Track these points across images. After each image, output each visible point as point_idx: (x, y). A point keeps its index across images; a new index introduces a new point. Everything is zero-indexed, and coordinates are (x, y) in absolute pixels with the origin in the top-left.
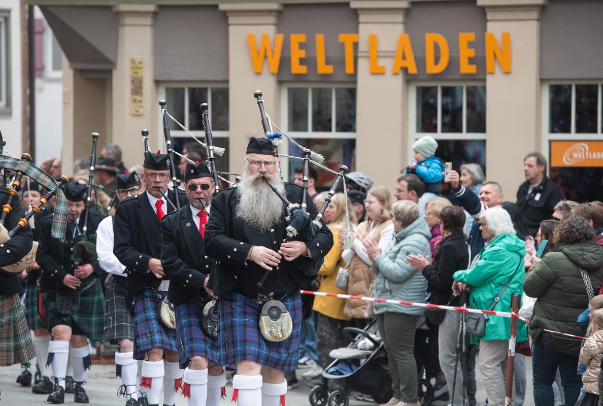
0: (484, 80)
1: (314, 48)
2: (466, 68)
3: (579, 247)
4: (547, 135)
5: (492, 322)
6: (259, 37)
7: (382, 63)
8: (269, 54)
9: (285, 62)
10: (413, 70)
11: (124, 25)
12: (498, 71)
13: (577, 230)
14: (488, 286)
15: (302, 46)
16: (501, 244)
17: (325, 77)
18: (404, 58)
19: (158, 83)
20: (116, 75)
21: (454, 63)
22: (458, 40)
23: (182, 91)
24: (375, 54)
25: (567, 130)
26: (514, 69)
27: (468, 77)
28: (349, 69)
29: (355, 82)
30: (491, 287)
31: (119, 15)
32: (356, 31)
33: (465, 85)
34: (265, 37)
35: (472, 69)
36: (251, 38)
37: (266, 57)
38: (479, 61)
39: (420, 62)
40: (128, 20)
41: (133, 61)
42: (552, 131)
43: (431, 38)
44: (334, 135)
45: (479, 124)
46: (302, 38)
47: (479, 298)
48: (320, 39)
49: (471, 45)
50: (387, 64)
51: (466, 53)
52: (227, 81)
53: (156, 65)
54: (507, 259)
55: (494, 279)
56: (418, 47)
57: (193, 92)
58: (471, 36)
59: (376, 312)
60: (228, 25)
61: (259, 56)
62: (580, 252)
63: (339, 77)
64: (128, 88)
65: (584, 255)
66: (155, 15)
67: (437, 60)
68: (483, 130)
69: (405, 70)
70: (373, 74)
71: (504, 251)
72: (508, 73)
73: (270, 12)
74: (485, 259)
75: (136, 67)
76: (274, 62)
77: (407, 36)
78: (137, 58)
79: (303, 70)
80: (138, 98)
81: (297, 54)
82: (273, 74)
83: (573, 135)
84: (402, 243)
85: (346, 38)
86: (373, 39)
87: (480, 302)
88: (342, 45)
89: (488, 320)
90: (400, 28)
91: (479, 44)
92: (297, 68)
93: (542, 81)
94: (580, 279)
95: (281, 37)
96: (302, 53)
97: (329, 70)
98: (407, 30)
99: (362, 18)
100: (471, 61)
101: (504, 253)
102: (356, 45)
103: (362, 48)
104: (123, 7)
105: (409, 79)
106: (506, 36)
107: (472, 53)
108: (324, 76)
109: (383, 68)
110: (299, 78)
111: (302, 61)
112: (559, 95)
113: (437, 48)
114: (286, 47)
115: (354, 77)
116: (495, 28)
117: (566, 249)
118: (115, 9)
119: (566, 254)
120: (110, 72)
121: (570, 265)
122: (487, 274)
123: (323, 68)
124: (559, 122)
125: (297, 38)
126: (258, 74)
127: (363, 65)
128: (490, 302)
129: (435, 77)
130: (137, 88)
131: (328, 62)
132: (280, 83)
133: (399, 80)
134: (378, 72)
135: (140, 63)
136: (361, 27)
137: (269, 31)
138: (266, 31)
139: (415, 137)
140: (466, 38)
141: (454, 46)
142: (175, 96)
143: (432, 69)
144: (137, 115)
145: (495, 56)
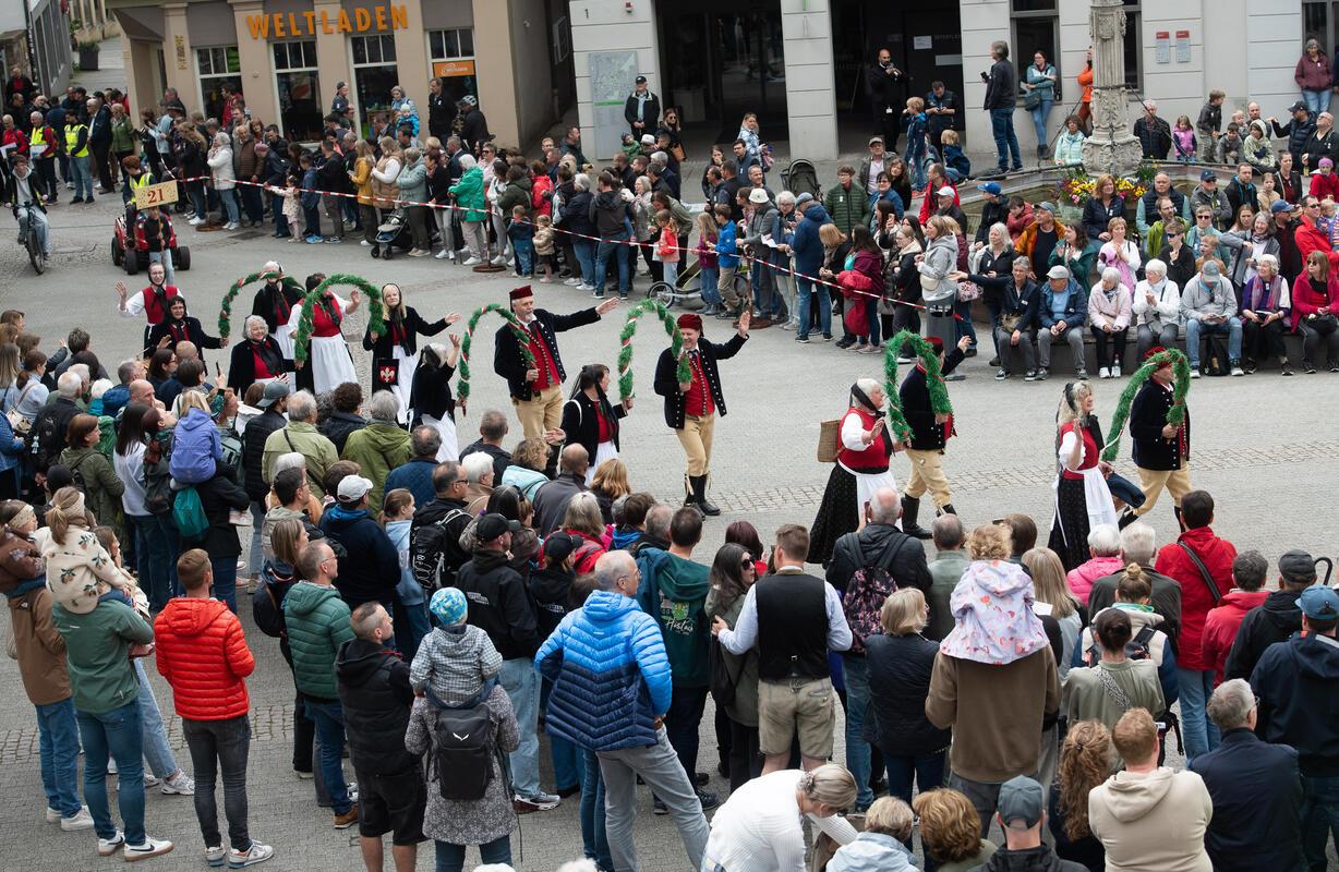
0: (392, 32)
1: (288, 21)
2: (382, 27)
4: (430, 60)
6: (254, 18)
7: (331, 27)
8: (261, 27)
9: (271, 30)
10: (349, 30)
11: (168, 17)
12: (400, 27)
15: (281, 20)
17: (296, 37)
18: (344, 23)
19: (192, 47)
20: (165, 44)
21: (374, 24)
22: (374, 11)
23: (207, 51)
24: (325, 22)
25: (442, 56)
26: (409, 26)
27: (383, 31)
28: (311, 32)
29: (315, 38)
31: (164, 10)
32: (313, 9)
33: (381, 35)
34: (258, 16)
35: (385, 27)
36: (249, 18)
37: (259, 28)
38: (388, 22)
39: (354, 25)
40: (170, 14)
41: (176, 36)
42: (433, 57)
43: (359, 11)
44: (304, 69)
45: (391, 55)
46: (281, 16)
48: (291, 15)
49: (382, 13)
50: (334, 27)
51: (380, 18)
52: (236, 43)
53: (191, 37)
56: (351, 16)
57: (214, 51)
58: (382, 9)
60: (233, 11)
61: (255, 27)
63: (305, 37)
64: (175, 53)
66: (187, 9)
67: (363, 24)
68: (394, 59)
69: (345, 30)
70: (326, 33)
72: (406, 28)
73: (258, 2)
75: (179, 40)
76: (265, 31)
77: (344, 11)
78: (179, 35)
79: (282, 33)
80: (182, 58)
81: (278, 26)
82: (264, 38)
83: (445, 59)
85: (307, 14)
86: (324, 14)
88: (306, 18)
90: (338, 6)
91: (387, 13)
92: (279, 34)
93: (425, 30)
95: (267, 16)
96: (282, 25)
97: (298, 32)
98: (343, 7)
100: (384, 22)
102: (314, 18)
103: (317, 19)
104: (167, 6)
105: (347, 35)
106: (403, 7)
107: (383, 18)
109: (332, 29)
110: (280, 38)
111: (282, 29)
112: (435, 36)
113: (362, 15)
114: (271, 21)
115: (313, 36)
116: (396, 3)
118: (162, 7)
120: (160, 42)
123: (295, 32)
124: (437, 53)
125: (277, 17)
126: (256, 38)
127: (319, 29)
129: (362, 32)
130: (181, 52)
131: (298, 29)
132: (268, 42)
133: (342, 35)
134: (328, 32)
135: (181, 37)
136: (316, 7)
137: (260, 13)
138: (257, 13)
139: (353, 66)
140: (379, 9)
141: (373, 14)
142: (203, 55)
143: (361, 28)
144: (183, 68)
145: (397, 19)
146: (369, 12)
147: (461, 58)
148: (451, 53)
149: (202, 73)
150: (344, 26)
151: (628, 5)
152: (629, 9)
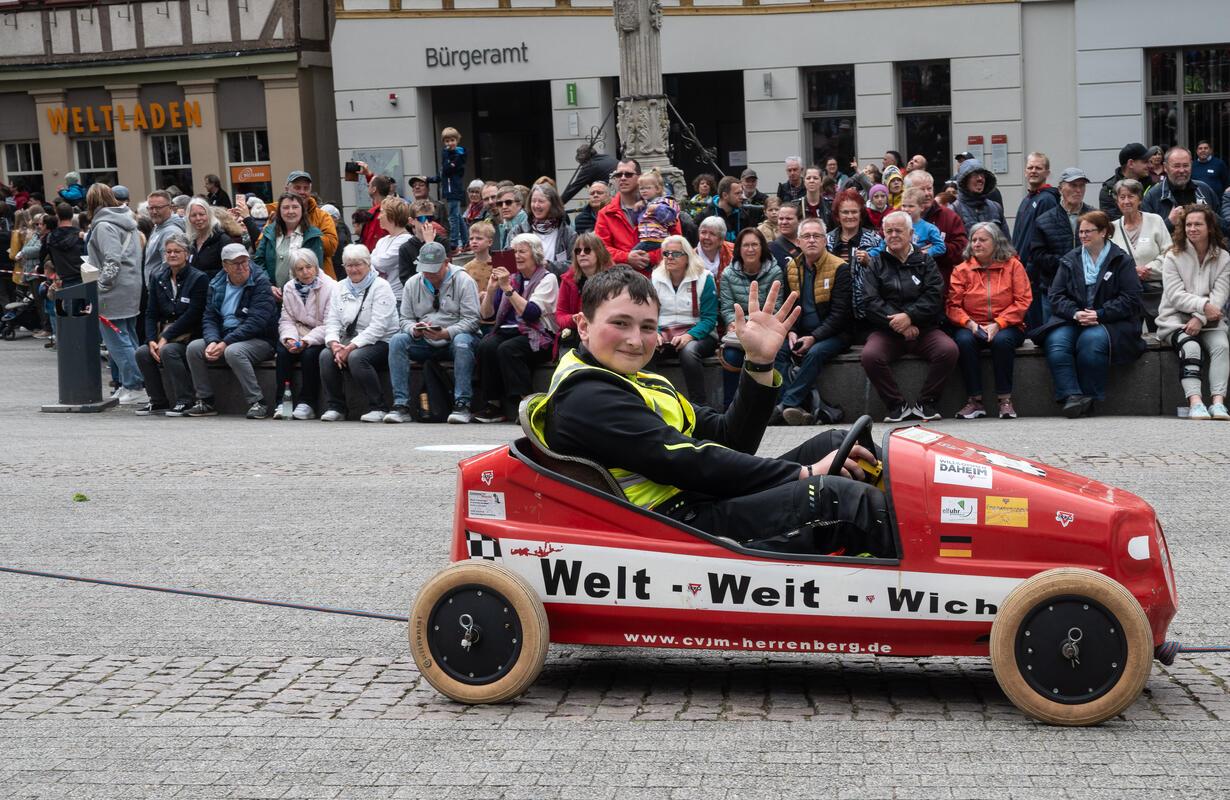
0: (187, 131)
1: (87, 115)
2: (176, 125)
4: (228, 164)
6: (53, 110)
7: (128, 123)
8: (60, 120)
9: (70, 125)
10: (145, 127)
12: (194, 126)
15: (79, 115)
17: (96, 134)
18: (140, 120)
21: (168, 121)
22: (168, 107)
23: (14, 146)
24: (122, 118)
25: (238, 160)
26: (203, 124)
27: (178, 130)
28: (109, 128)
29: (113, 135)
32: (111, 104)
33: (178, 134)
34: (58, 110)
35: (179, 125)
36: (49, 111)
37: (59, 123)
38: (181, 119)
39: (149, 122)
42: (231, 161)
43: (153, 106)
44: (106, 169)
45: (188, 158)
46: (79, 110)
48: (89, 109)
49: (176, 110)
50: (130, 124)
51: (174, 115)
52: (38, 139)
56: (146, 111)
57: (21, 146)
58: (176, 104)
60: (35, 104)
61: (55, 122)
63: (104, 133)
67: (158, 120)
68: (189, 162)
69: (140, 126)
70: (123, 130)
72: (199, 126)
73: (58, 94)
76: (64, 125)
77: (140, 106)
79: (81, 130)
81: (77, 120)
82: (64, 133)
83: (243, 163)
85: (105, 109)
86: (121, 109)
88: (103, 113)
90: (135, 101)
91: (180, 109)
92: (78, 129)
93: (222, 130)
95: (66, 110)
96: (80, 120)
97: (96, 129)
98: (140, 102)
99: (113, 96)
100: (178, 120)
102: (111, 113)
103: (115, 114)
105: (145, 133)
106: (196, 103)
107: (178, 115)
108: (95, 132)
109: (128, 126)
110: (80, 135)
111: (80, 124)
112: (233, 138)
113: (157, 113)
114: (70, 116)
115: (112, 131)
116: (190, 99)
123: (93, 128)
124: (235, 156)
125: (76, 110)
126: (56, 133)
127: (117, 125)
129: (160, 130)
131: (96, 124)
132: (71, 138)
133: (138, 132)
134: (125, 129)
136: (113, 101)
137: (60, 106)
138: (58, 107)
139: (153, 168)
140: (173, 105)
141: (167, 110)
142: (12, 151)
143: (156, 126)
145: (191, 116)
146: (163, 107)
147: (258, 163)
148: (250, 157)
149: (9, 170)
150: (140, 123)
151: (392, 96)
152: (393, 100)
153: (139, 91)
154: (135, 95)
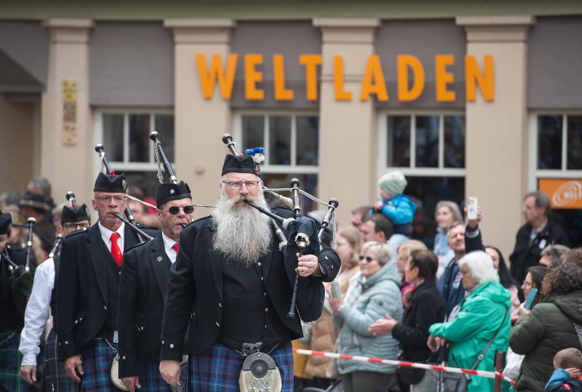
0: (464, 109)
1: (272, 70)
2: (444, 95)
3: (574, 299)
4: (534, 172)
5: (475, 383)
6: (209, 58)
7: (348, 88)
8: (221, 77)
9: (238, 86)
10: (383, 96)
11: (55, 43)
12: (479, 98)
13: (571, 277)
14: (470, 341)
15: (258, 68)
16: (485, 293)
17: (284, 104)
18: (373, 82)
19: (93, 108)
20: (46, 99)
21: (429, 89)
22: (434, 63)
23: (120, 118)
24: (340, 79)
25: (557, 166)
26: (498, 96)
27: (445, 105)
28: (311, 95)
29: (317, 109)
30: (474, 344)
31: (49, 30)
32: (319, 51)
33: (442, 114)
34: (216, 58)
35: (450, 96)
36: (200, 59)
37: (217, 80)
38: (458, 87)
39: (392, 88)
40: (60, 37)
41: (65, 84)
42: (540, 167)
43: (405, 61)
44: (294, 169)
46: (258, 58)
47: (460, 355)
48: (278, 60)
49: (449, 69)
50: (355, 90)
51: (443, 78)
52: (172, 107)
53: (93, 88)
54: (491, 311)
55: (478, 334)
56: (389, 69)
57: (133, 119)
58: (449, 60)
59: (342, 372)
60: (174, 44)
61: (210, 79)
62: (574, 304)
63: (300, 104)
64: (59, 113)
65: (579, 307)
66: (91, 31)
67: (410, 85)
69: (374, 96)
70: (338, 100)
71: (488, 302)
72: (490, 101)
73: (221, 29)
74: (467, 311)
75: (69, 89)
76: (226, 87)
77: (376, 59)
78: (71, 79)
79: (259, 95)
80: (71, 125)
81: (252, 77)
82: (225, 100)
83: (564, 173)
84: (372, 291)
85: (308, 60)
86: (338, 62)
87: (461, 360)
88: (304, 68)
89: (470, 381)
90: (368, 50)
91: (459, 68)
92: (252, 93)
93: (529, 110)
94: (574, 335)
95: (234, 58)
96: (258, 77)
97: (288, 95)
98: (377, 51)
99: (327, 37)
100: (449, 87)
101: (488, 305)
102: (319, 68)
103: (327, 70)
104: (55, 22)
105: (379, 107)
106: (489, 60)
107: (450, 78)
108: (283, 102)
109: (350, 94)
110: (255, 104)
111: (258, 86)
112: (549, 125)
113: (410, 72)
114: (240, 69)
115: (316, 105)
116: (477, 51)
117: (559, 300)
118: (45, 24)
119: (558, 306)
120: (38, 96)
121: (562, 318)
122: (470, 328)
123: (282, 94)
124: (549, 158)
125: (252, 59)
126: (208, 99)
127: (327, 91)
128: (473, 360)
129: (409, 105)
130: (70, 113)
131: (287, 86)
132: (233, 109)
133: (367, 109)
134: (343, 99)
135: (74, 85)
136: (326, 48)
137: (222, 50)
138: (217, 52)
140: (444, 60)
141: (430, 70)
142: (113, 124)
143: (405, 95)
144: (69, 144)
145: (476, 82)
146: (424, 62)
150: (374, 89)
153: (377, 31)
154: (369, 37)
